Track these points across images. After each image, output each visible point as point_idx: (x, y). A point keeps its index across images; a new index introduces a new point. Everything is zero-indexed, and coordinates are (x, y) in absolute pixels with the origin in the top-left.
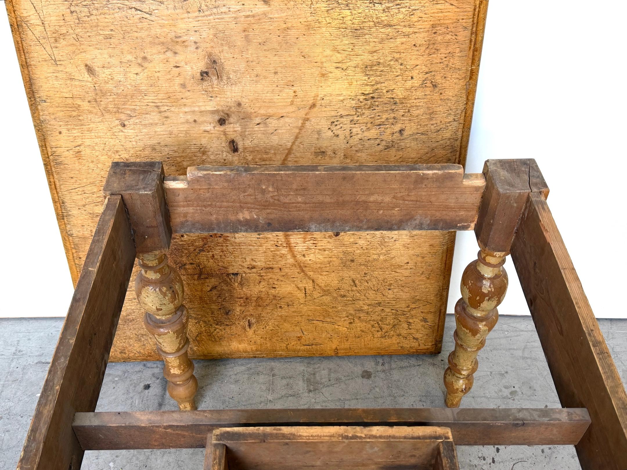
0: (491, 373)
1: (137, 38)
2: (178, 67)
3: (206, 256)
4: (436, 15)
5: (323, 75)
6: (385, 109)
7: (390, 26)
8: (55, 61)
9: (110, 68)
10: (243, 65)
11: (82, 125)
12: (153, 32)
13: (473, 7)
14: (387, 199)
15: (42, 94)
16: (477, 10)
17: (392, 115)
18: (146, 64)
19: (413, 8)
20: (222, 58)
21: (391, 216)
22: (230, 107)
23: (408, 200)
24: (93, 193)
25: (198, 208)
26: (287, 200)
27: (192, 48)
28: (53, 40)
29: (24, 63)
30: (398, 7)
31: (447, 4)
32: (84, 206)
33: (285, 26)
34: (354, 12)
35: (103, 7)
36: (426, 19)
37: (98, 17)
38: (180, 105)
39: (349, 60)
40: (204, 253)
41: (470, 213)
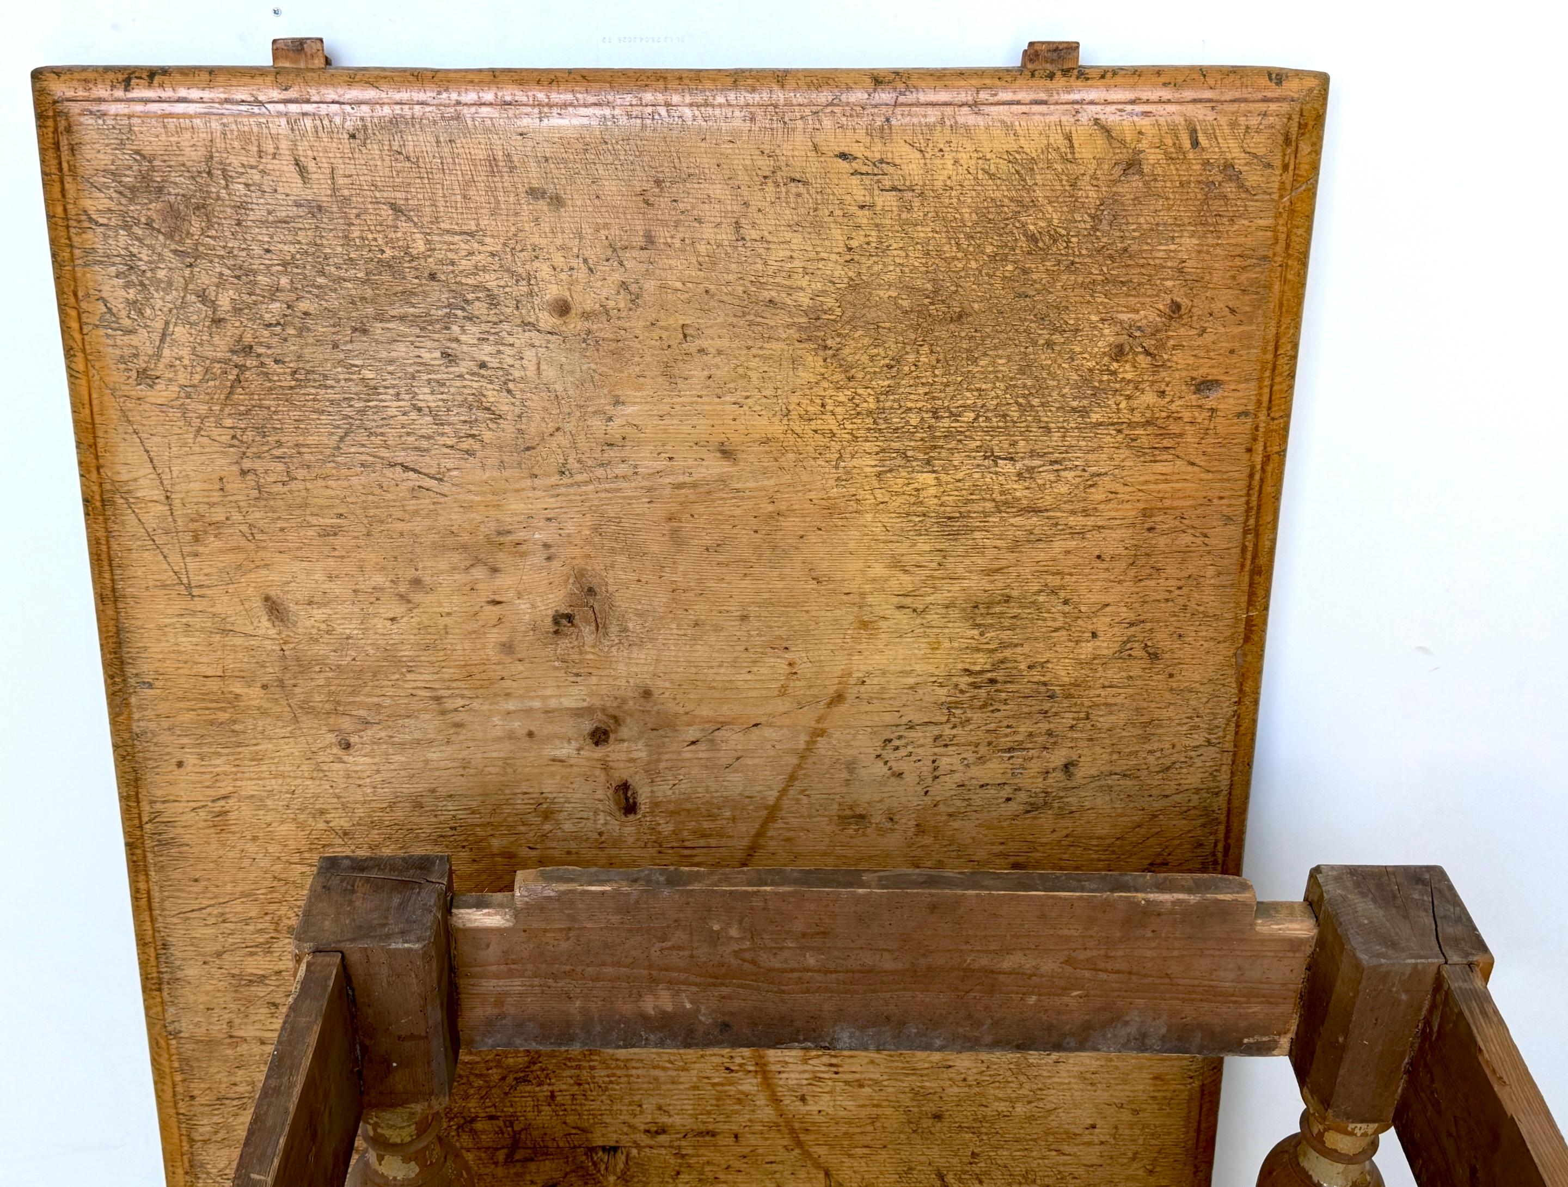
1: (401, 534)
2: (499, 603)
3: (534, 1096)
4: (1152, 487)
5: (864, 625)
6: (1026, 710)
7: (1037, 511)
8: (189, 587)
9: (325, 605)
10: (661, 600)
11: (239, 745)
12: (442, 521)
13: (1247, 471)
14: (1049, 965)
15: (146, 667)
16: (1257, 477)
17: (1044, 726)
18: (417, 597)
19: (1093, 469)
20: (611, 581)
21: (1059, 1013)
22: (624, 701)
23: (1106, 971)
24: (246, 921)
25: (537, 981)
26: (776, 963)
27: (538, 559)
28: (188, 537)
29: (108, 592)
30: (1056, 467)
31: (1179, 462)
32: (219, 955)
33: (771, 508)
34: (944, 478)
35: (324, 462)
36: (1127, 497)
37: (309, 485)
38: (496, 695)
39: (930, 590)
40: (528, 1088)
41: (1279, 1010)
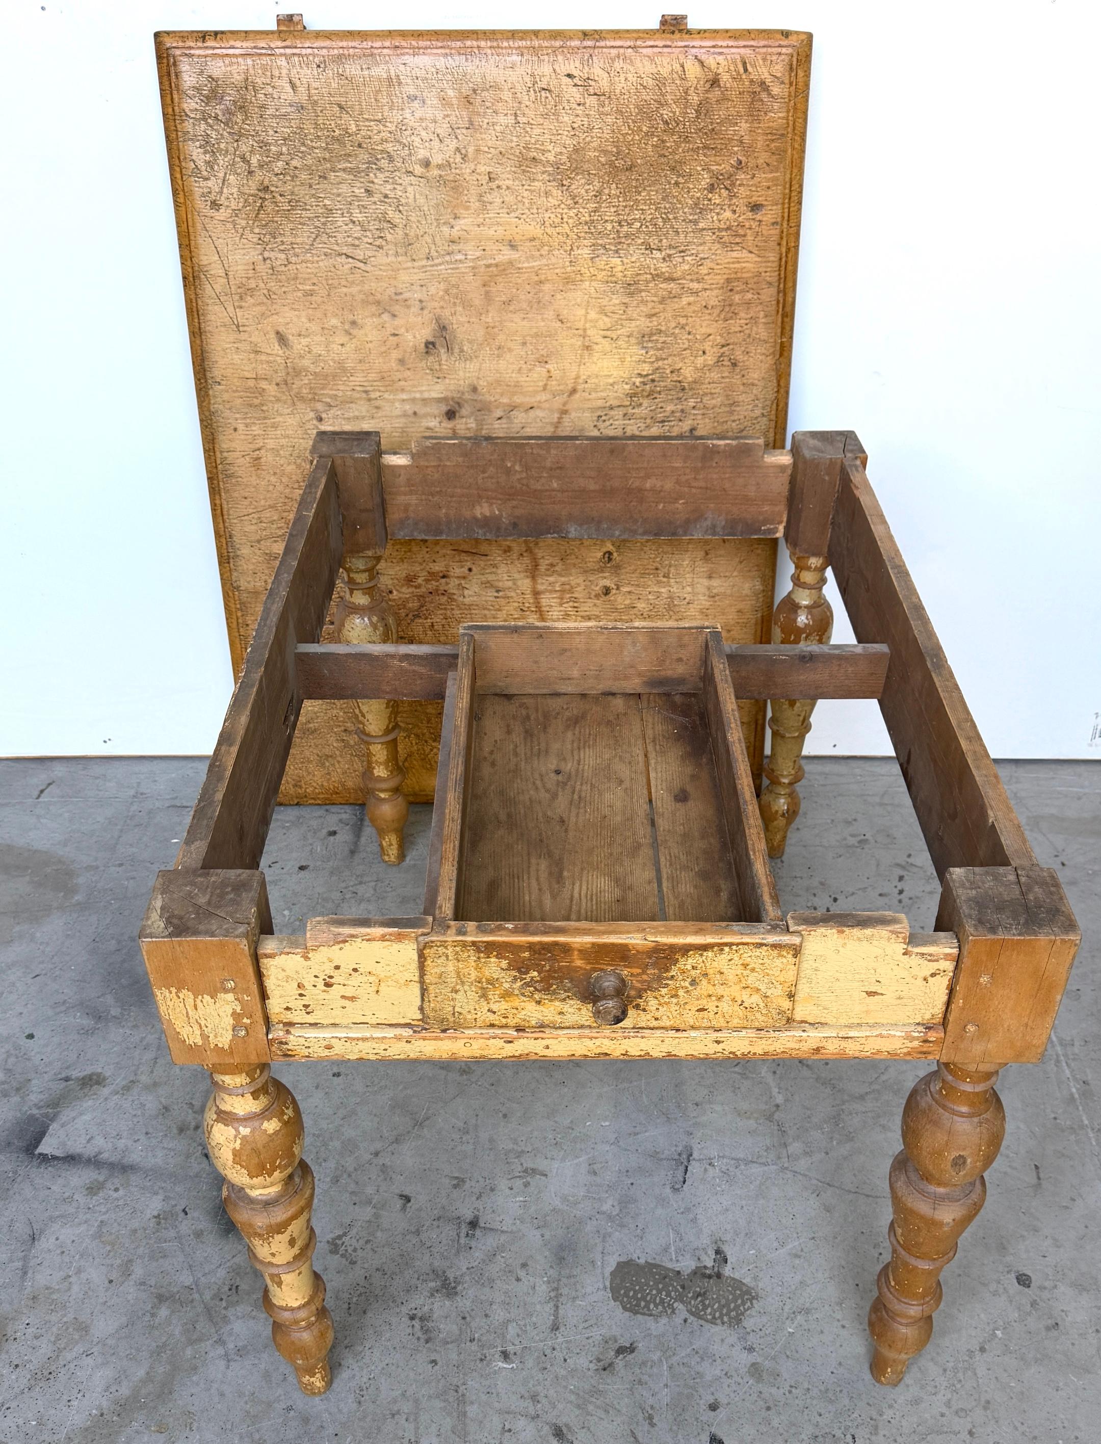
0: (833, 821)
1: (346, 295)
2: (397, 335)
4: (732, 266)
5: (588, 348)
6: (670, 397)
7: (673, 280)
8: (238, 326)
9: (307, 336)
10: (480, 334)
11: (265, 418)
12: (367, 287)
13: (778, 257)
14: (669, 485)
15: (216, 372)
17: (679, 407)
18: (355, 332)
19: (702, 255)
20: (454, 322)
21: (674, 514)
22: (463, 393)
23: (695, 487)
24: (272, 522)
25: (423, 497)
26: (538, 487)
27: (415, 310)
28: (237, 297)
29: (197, 330)
30: (682, 254)
31: (744, 251)
32: (259, 541)
33: (536, 278)
34: (625, 260)
35: (306, 253)
36: (718, 272)
37: (298, 267)
38: (397, 390)
39: (619, 327)
41: (777, 509)
